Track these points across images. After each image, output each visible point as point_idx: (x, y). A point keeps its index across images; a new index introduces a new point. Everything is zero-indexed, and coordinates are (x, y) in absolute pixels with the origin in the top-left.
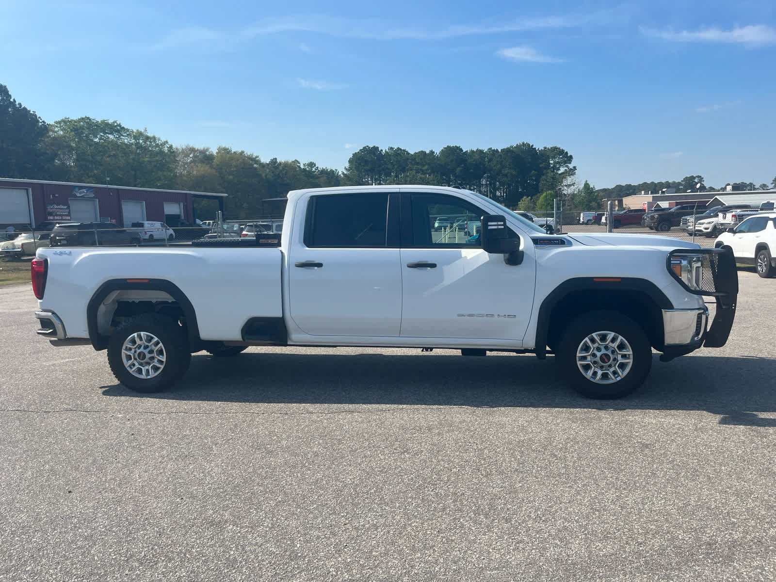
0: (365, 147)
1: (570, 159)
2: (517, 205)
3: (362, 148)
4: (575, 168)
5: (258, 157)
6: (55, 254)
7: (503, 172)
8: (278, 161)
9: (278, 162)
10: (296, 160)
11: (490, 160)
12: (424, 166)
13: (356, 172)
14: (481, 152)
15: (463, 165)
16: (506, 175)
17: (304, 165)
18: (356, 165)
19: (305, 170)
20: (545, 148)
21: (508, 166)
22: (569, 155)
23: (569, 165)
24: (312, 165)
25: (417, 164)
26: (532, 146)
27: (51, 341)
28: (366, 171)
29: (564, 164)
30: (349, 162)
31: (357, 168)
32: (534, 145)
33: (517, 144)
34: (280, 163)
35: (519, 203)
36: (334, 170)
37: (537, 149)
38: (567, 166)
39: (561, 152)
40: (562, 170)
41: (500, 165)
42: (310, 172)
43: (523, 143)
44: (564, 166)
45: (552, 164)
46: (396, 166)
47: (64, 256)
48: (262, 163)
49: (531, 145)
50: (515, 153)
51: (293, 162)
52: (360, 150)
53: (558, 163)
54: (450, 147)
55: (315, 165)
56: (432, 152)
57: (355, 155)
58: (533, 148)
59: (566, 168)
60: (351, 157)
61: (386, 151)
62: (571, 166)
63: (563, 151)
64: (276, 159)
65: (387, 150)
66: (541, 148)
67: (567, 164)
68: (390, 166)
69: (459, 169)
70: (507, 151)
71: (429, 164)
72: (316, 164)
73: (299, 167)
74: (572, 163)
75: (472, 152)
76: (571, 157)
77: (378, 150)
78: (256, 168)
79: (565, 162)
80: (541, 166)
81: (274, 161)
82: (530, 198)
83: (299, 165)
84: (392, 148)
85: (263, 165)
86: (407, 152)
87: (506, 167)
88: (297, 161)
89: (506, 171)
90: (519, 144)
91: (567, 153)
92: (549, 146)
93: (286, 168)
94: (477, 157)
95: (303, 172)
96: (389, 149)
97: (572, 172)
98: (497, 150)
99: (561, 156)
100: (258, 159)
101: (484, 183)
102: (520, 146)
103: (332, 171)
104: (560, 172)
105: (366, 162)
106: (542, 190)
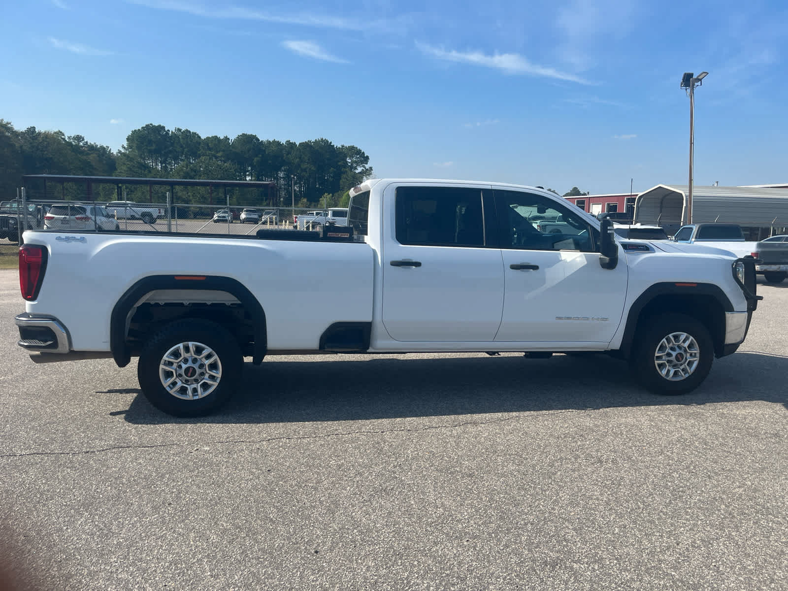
0: (148, 125)
1: (366, 159)
2: (319, 201)
3: (144, 126)
4: (371, 168)
5: (10, 123)
6: (59, 239)
7: (302, 166)
8: (37, 130)
9: (37, 132)
10: (59, 131)
11: (289, 153)
12: (217, 152)
13: (136, 151)
14: (278, 143)
15: (260, 156)
16: (305, 170)
17: (69, 138)
18: (137, 144)
19: (70, 144)
20: (343, 146)
21: (307, 161)
22: (365, 155)
23: (366, 165)
24: (79, 138)
25: (210, 149)
26: (331, 143)
27: (32, 357)
28: (150, 152)
29: (362, 164)
30: (128, 139)
31: (139, 148)
32: (332, 142)
33: (316, 140)
34: (40, 133)
35: (320, 199)
36: (105, 146)
37: (335, 146)
38: (364, 167)
39: (359, 152)
40: (359, 169)
41: (298, 160)
42: (77, 146)
43: (322, 139)
44: (361, 166)
45: (349, 163)
46: (186, 150)
47: (73, 243)
48: (16, 132)
49: (329, 142)
50: (314, 148)
51: (55, 133)
52: (142, 128)
53: (356, 162)
54: (246, 135)
55: (83, 139)
56: (227, 139)
57: (134, 132)
58: (332, 146)
59: (363, 168)
60: (130, 134)
61: (172, 132)
62: (367, 166)
63: (360, 151)
64: (34, 128)
65: (174, 131)
66: (339, 146)
67: (364, 164)
68: (179, 149)
69: (256, 159)
70: (306, 146)
71: (224, 151)
72: (85, 138)
73: (64, 139)
74: (368, 163)
75: (269, 142)
76: (367, 158)
77: (165, 129)
78: (7, 137)
79: (362, 162)
80: (339, 163)
81: (32, 130)
82: (331, 195)
83: (63, 137)
84: (179, 130)
85: (16, 134)
86: (198, 135)
87: (305, 162)
88: (61, 132)
89: (304, 166)
90: (318, 140)
91: (363, 153)
92: (347, 145)
93: (48, 140)
94: (274, 148)
95: (69, 146)
96: (175, 130)
97: (367, 173)
98: (295, 143)
99: (358, 156)
100: (9, 125)
101: (281, 175)
102: (319, 141)
103: (102, 148)
104: (357, 171)
105: (150, 142)
106: (343, 188)
